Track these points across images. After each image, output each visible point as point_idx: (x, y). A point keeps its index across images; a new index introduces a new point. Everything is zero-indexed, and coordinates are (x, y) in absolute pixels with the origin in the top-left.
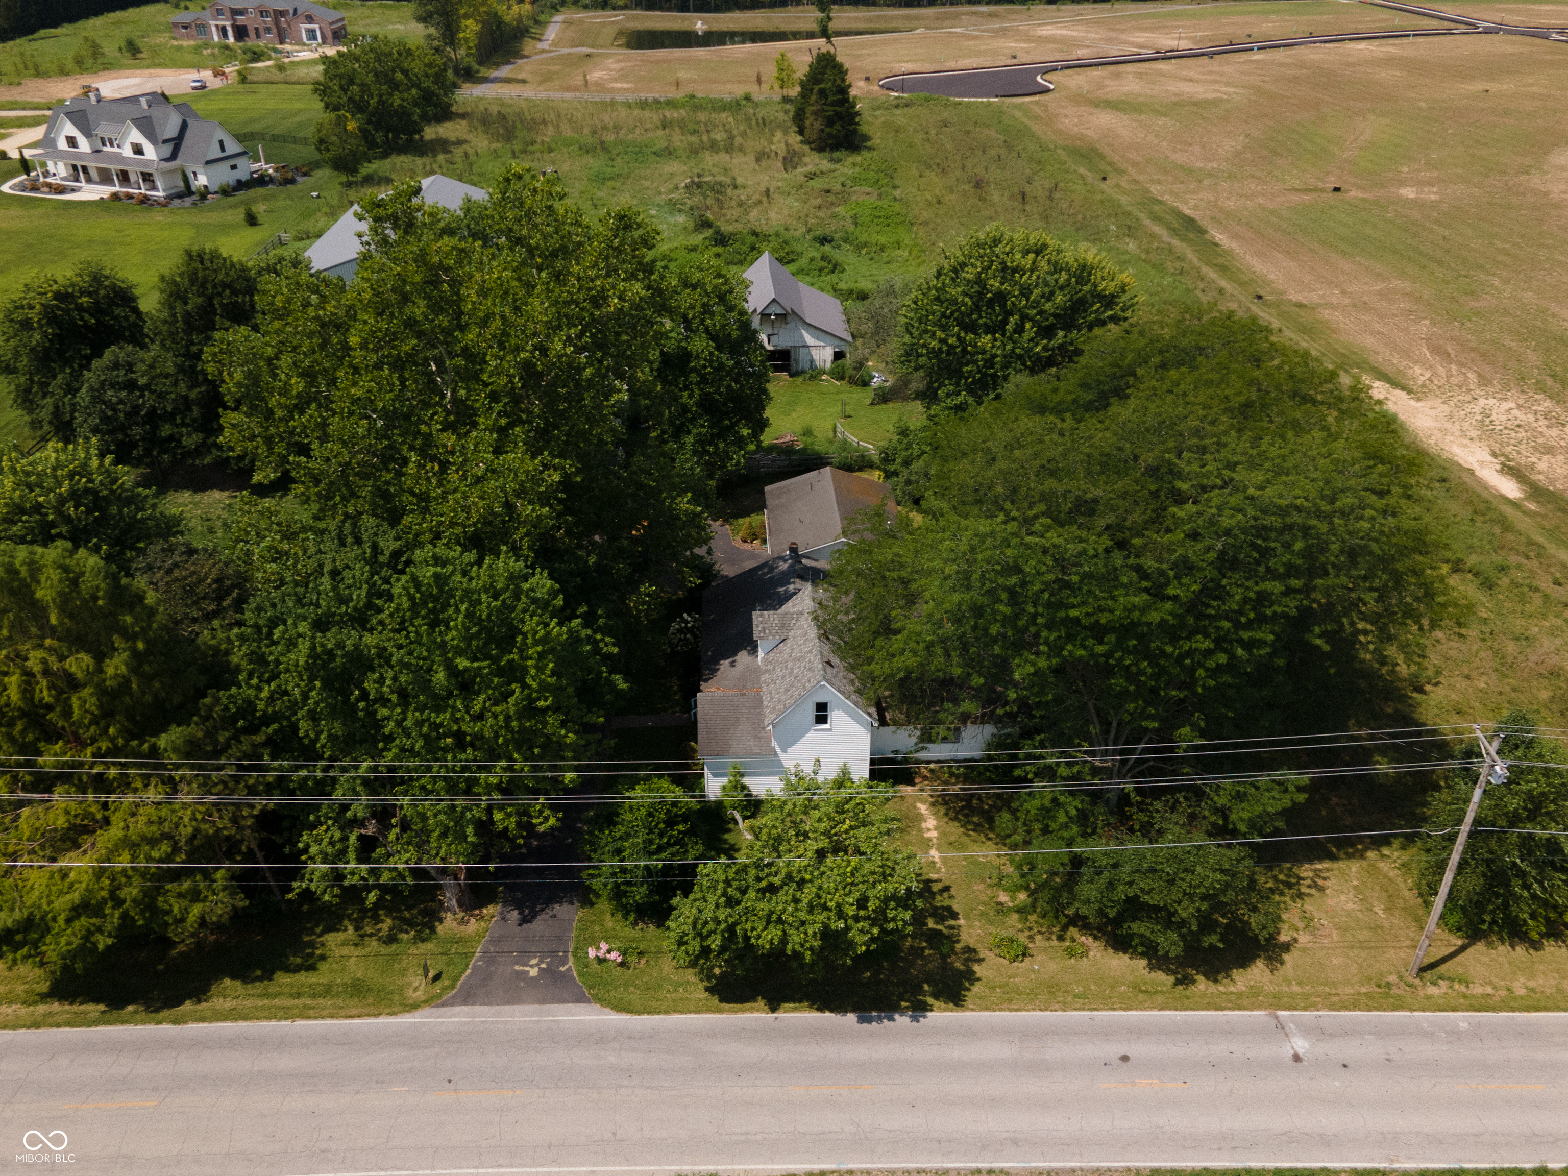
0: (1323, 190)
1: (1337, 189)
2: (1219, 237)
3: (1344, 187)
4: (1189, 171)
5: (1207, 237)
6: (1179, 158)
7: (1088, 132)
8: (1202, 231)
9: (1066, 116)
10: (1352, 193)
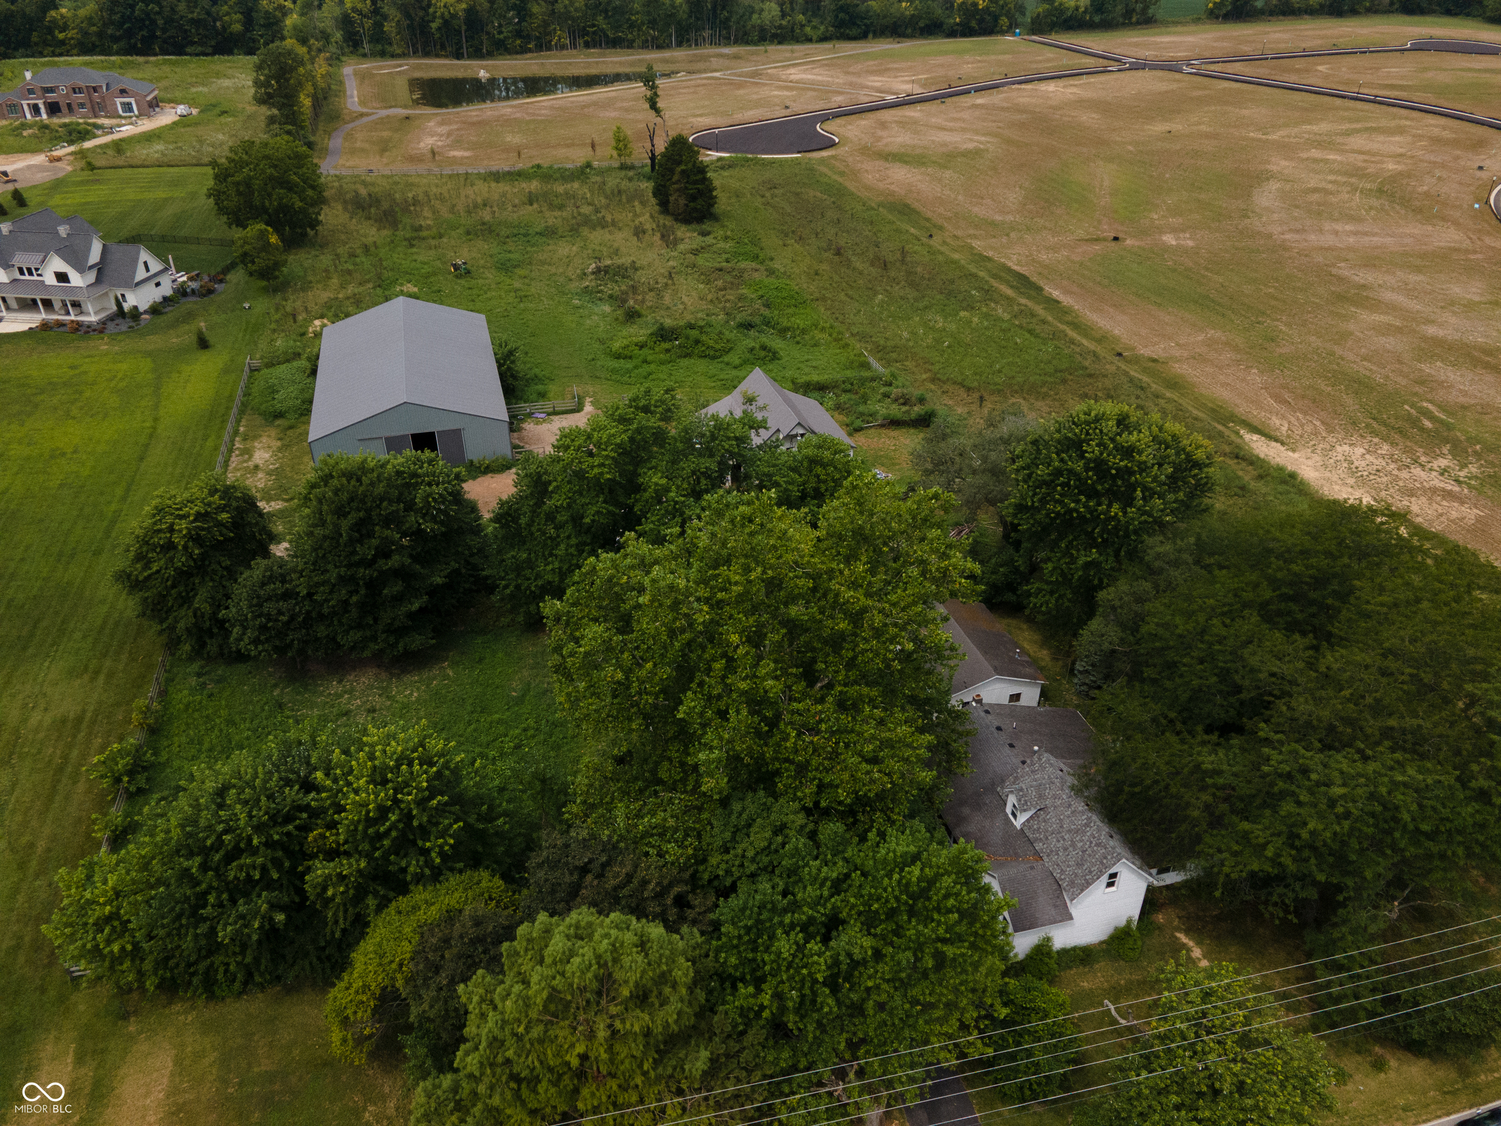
0: (1105, 239)
1: (1116, 239)
2: (1056, 294)
3: (1120, 235)
4: (993, 225)
5: (1045, 293)
6: (979, 211)
7: (892, 187)
9: (867, 172)
10: (1128, 242)
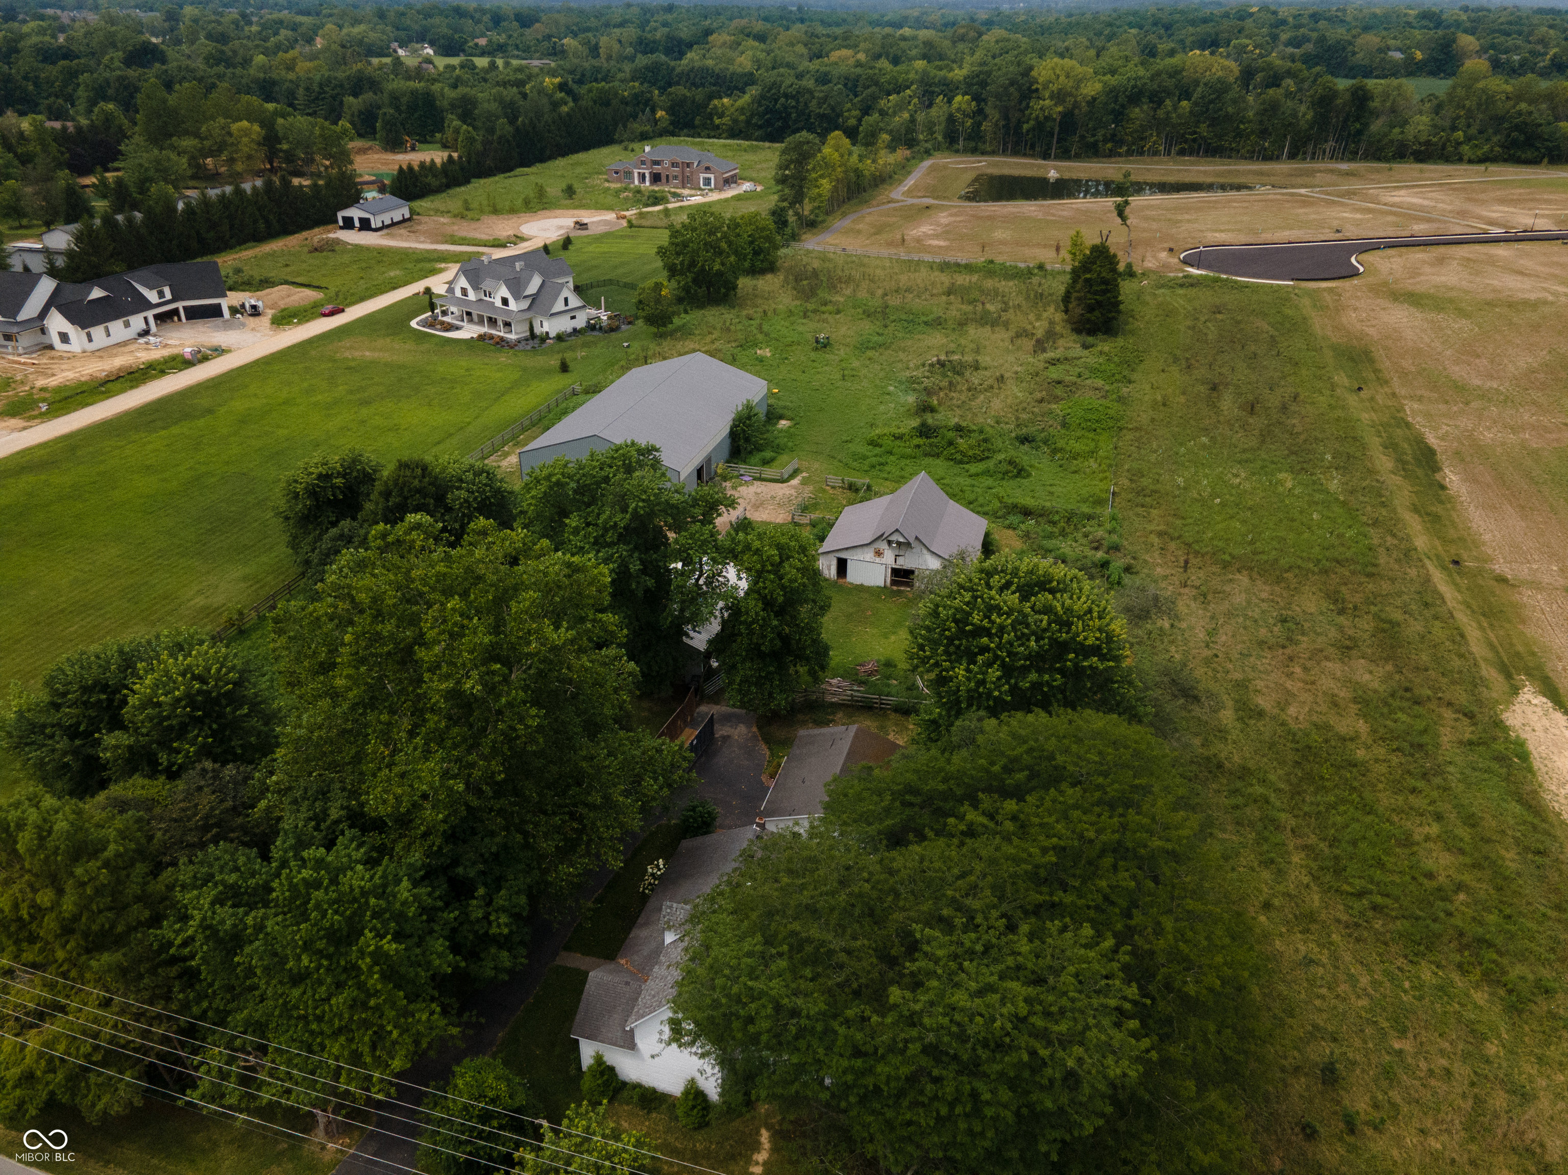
2: (1451, 478)
4: (1460, 388)
5: (1438, 476)
6: (1458, 372)
7: (1370, 331)
8: (1435, 467)
9: (1355, 309)
